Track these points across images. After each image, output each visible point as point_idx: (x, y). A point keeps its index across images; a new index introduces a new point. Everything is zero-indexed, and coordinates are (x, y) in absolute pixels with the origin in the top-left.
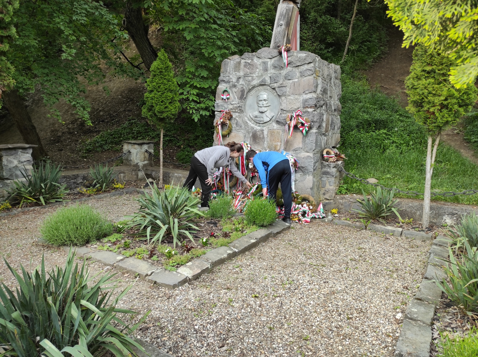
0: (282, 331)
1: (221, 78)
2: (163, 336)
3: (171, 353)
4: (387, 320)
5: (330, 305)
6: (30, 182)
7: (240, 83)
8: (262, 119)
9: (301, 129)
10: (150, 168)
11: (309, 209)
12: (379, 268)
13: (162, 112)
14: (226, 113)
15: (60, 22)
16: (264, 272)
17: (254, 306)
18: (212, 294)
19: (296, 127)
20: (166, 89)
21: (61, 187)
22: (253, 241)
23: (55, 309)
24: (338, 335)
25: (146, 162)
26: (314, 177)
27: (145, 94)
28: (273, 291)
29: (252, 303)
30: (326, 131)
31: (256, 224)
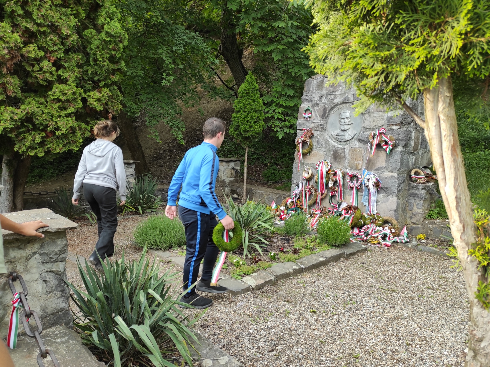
0: (334, 346)
1: (304, 97)
2: (219, 334)
3: (224, 349)
4: (453, 352)
5: (390, 329)
6: (132, 193)
7: (323, 102)
8: (343, 137)
9: (384, 147)
10: (236, 185)
11: (391, 232)
12: (459, 300)
13: (247, 131)
14: (307, 131)
15: (163, 53)
16: (328, 291)
17: (310, 320)
18: (271, 304)
19: (379, 146)
20: (251, 109)
21: (156, 198)
22: (322, 259)
23: (126, 292)
24: (392, 358)
25: (232, 179)
26: (398, 198)
27: (233, 115)
28: (333, 308)
29: (308, 317)
30: (415, 149)
31: (329, 244)
